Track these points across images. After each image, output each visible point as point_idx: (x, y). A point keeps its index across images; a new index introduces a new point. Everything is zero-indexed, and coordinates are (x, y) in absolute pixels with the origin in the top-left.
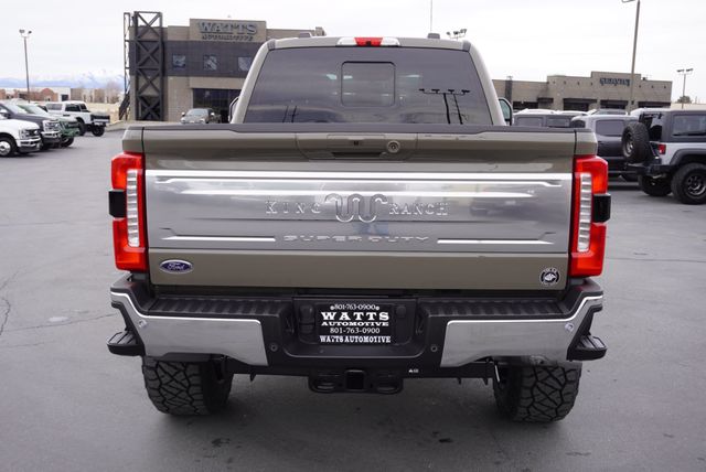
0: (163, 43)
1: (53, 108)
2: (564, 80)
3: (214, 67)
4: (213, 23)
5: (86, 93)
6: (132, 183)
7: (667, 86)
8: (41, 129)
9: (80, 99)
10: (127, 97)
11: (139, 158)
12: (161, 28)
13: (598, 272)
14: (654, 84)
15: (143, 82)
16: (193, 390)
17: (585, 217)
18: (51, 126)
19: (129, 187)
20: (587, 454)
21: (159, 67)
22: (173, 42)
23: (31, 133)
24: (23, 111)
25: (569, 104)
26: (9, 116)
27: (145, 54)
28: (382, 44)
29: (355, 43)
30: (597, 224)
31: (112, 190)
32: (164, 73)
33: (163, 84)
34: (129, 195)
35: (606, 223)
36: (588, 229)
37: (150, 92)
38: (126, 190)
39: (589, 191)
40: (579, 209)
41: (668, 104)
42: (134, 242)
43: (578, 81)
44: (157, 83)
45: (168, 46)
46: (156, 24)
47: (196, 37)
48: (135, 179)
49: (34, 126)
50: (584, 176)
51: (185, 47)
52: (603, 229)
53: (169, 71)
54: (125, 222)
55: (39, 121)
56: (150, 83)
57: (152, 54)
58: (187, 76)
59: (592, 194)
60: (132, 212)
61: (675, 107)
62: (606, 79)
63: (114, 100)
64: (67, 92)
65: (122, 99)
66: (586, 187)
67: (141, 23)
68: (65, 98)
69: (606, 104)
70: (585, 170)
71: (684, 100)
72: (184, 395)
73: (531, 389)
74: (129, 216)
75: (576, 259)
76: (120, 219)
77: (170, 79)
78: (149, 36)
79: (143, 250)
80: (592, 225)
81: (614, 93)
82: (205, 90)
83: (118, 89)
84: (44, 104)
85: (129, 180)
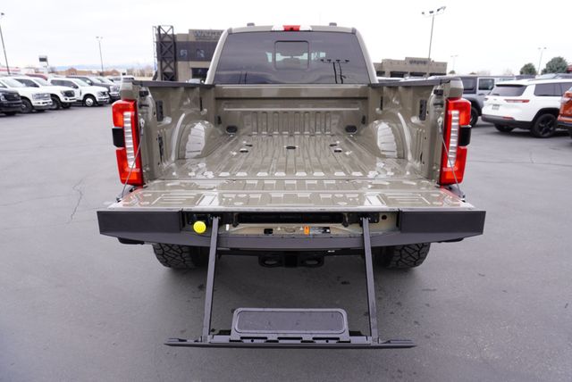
0: (175, 43)
1: (117, 79)
2: (391, 62)
3: (202, 55)
4: (201, 32)
5: (135, 71)
6: (127, 122)
7: (444, 65)
8: (109, 91)
9: (131, 74)
10: (156, 73)
11: (131, 104)
12: (173, 35)
13: (460, 181)
14: (438, 64)
15: (164, 64)
16: (184, 255)
17: (453, 142)
18: (115, 90)
19: (126, 125)
20: (435, 290)
21: (173, 56)
22: (179, 42)
23: (104, 93)
24: (99, 82)
25: (393, 74)
26: (92, 84)
27: (165, 49)
28: (301, 29)
29: (283, 29)
30: (462, 147)
31: (114, 127)
32: (176, 60)
33: (175, 66)
34: (126, 131)
35: (467, 147)
36: (454, 151)
37: (168, 70)
38: (123, 127)
39: (457, 124)
40: (450, 137)
41: (445, 74)
42: (131, 164)
43: (399, 62)
44: (172, 65)
45: (177, 44)
46: (170, 33)
47: (192, 39)
48: (129, 119)
49: (105, 90)
50: (454, 112)
51: (187, 45)
52: (465, 151)
53: (178, 58)
54: (125, 150)
55: (108, 87)
56: (168, 65)
57: (169, 49)
58: (188, 60)
59: (459, 126)
60: (129, 143)
61: (448, 76)
62: (413, 61)
63: (150, 75)
64: (125, 72)
65: (154, 74)
66: (455, 121)
67: (162, 32)
68: (124, 74)
69: (413, 74)
70: (455, 109)
71: (452, 72)
72: (179, 258)
73: (400, 251)
74: (127, 146)
75: (446, 172)
76: (121, 149)
77: (179, 63)
78: (167, 39)
79: (138, 170)
80: (458, 148)
81: (417, 69)
82: (199, 69)
83: (152, 69)
84: (112, 77)
85: (125, 119)
